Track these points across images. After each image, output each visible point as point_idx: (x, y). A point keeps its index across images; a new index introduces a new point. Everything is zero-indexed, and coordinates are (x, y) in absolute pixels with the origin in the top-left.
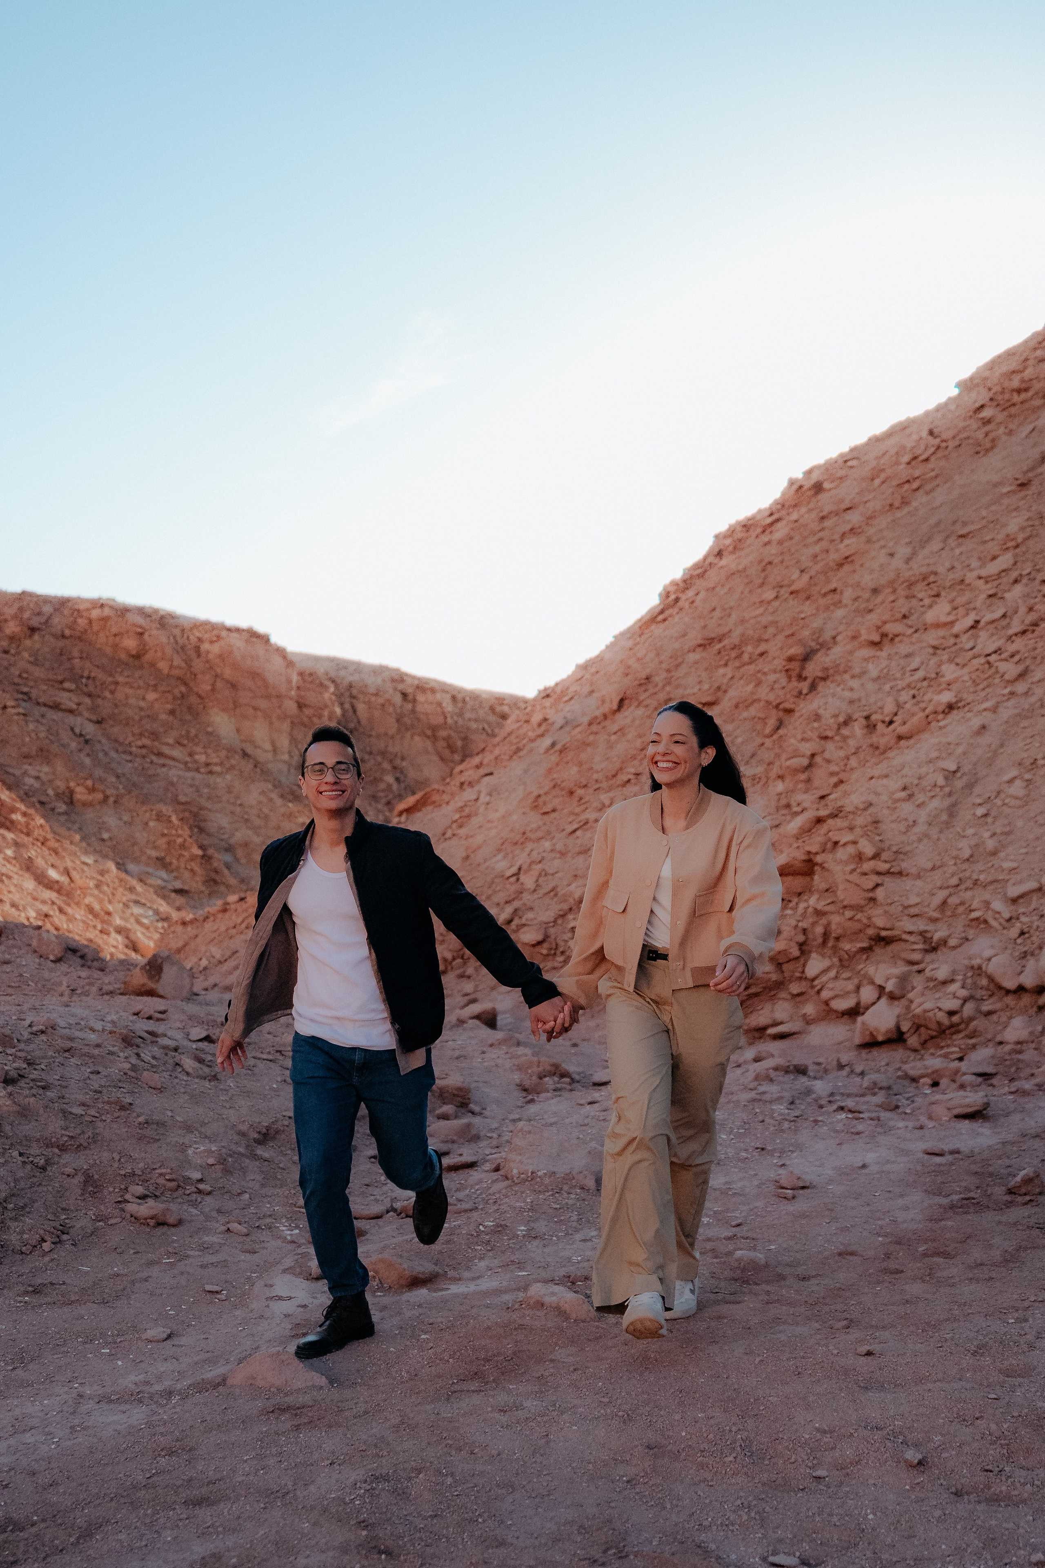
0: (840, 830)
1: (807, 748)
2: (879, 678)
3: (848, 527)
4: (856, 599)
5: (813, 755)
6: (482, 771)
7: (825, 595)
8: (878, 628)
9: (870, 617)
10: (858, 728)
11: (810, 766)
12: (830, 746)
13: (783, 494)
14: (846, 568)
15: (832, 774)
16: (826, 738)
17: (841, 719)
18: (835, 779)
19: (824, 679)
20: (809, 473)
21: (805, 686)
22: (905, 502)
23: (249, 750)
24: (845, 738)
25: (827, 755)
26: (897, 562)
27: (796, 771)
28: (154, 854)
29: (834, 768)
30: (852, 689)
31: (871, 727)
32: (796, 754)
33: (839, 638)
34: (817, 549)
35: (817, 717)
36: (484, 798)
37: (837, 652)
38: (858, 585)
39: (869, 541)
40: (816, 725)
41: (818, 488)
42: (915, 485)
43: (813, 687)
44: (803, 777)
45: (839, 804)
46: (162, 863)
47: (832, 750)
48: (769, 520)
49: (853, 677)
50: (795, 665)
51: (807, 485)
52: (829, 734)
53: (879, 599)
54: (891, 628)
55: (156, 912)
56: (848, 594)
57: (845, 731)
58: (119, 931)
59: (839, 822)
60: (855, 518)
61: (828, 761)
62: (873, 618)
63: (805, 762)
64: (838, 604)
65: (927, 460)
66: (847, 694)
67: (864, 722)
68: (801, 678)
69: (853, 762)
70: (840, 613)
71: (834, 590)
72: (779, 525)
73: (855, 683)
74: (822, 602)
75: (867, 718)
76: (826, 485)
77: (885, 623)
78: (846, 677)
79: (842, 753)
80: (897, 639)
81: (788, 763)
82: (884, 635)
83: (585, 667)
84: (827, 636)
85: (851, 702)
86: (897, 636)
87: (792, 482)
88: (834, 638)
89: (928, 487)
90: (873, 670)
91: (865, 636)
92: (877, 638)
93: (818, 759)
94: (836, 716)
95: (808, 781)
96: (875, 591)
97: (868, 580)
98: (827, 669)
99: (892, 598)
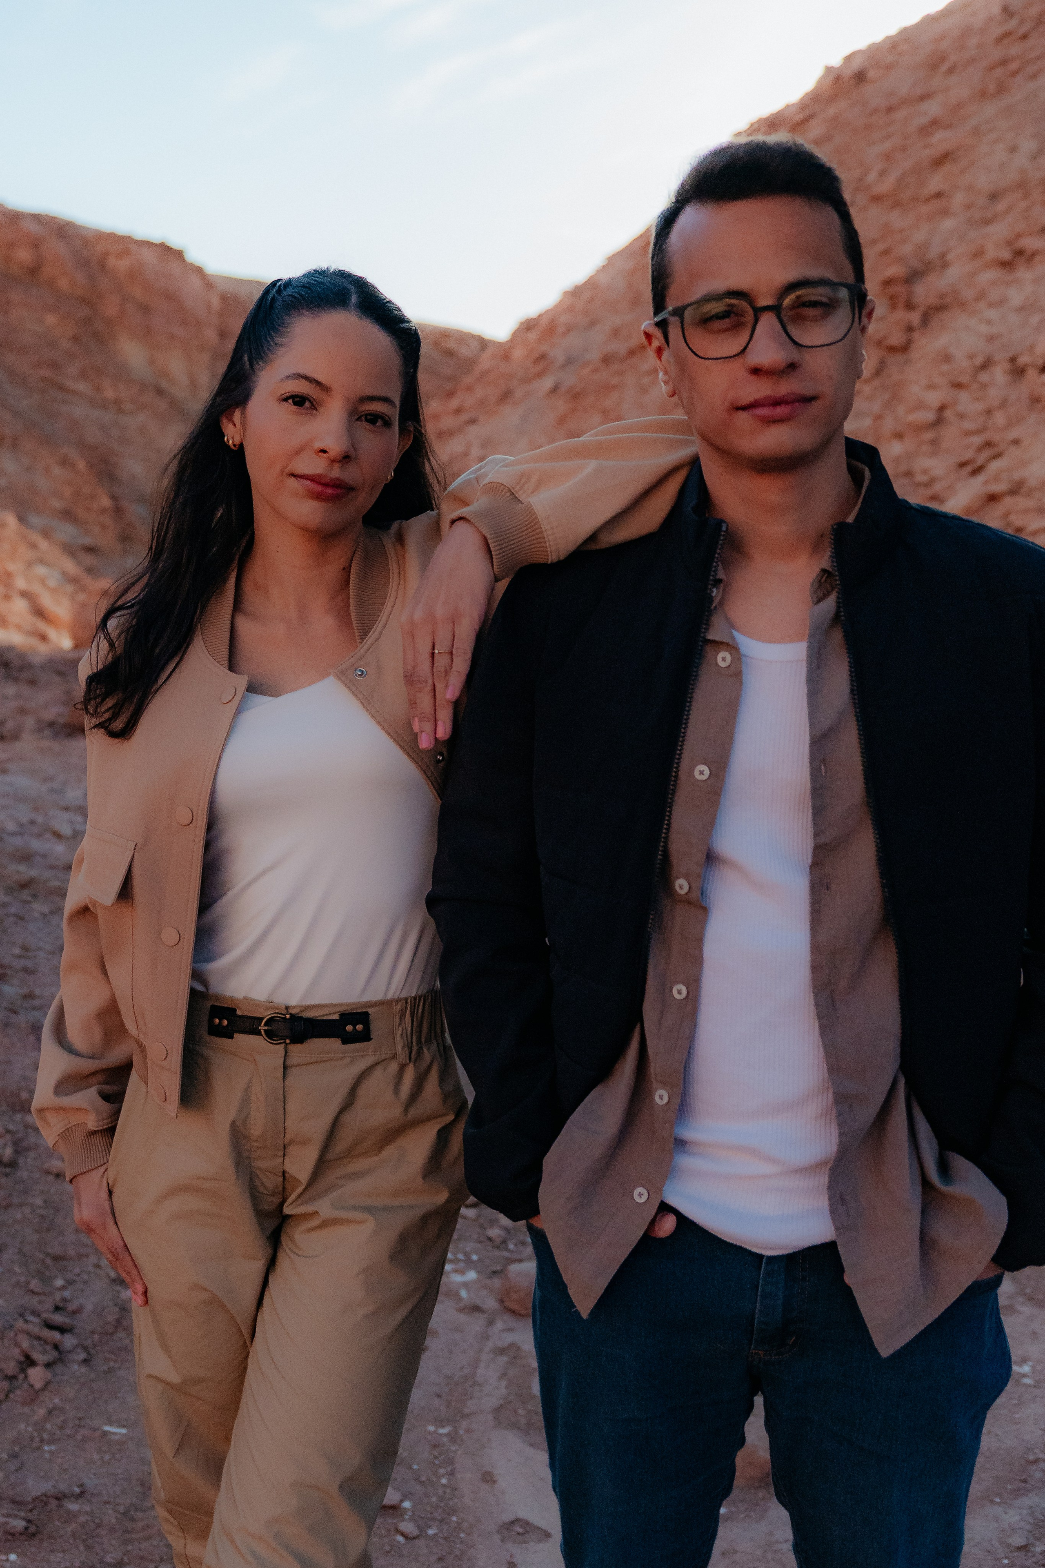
0: (1026, 511)
1: (934, 398)
2: (1020, 309)
3: (925, 120)
4: (968, 207)
5: (942, 409)
6: (464, 417)
7: (928, 200)
8: (1009, 243)
9: (992, 229)
10: (999, 375)
11: (939, 421)
12: (964, 397)
13: (820, 83)
14: (947, 168)
15: (969, 433)
16: (958, 386)
17: (979, 361)
18: (977, 440)
19: (941, 308)
20: (848, 59)
21: (915, 317)
22: (1001, 89)
23: (164, 384)
24: (984, 386)
25: (960, 408)
26: (1021, 160)
27: (919, 428)
28: (57, 504)
29: (969, 425)
30: (989, 322)
31: (1018, 372)
32: (920, 405)
33: (950, 257)
34: (888, 145)
35: (947, 358)
36: (475, 452)
37: (954, 274)
38: (970, 188)
39: (976, 132)
40: (945, 368)
41: (860, 77)
42: (1013, 66)
43: (926, 320)
44: (929, 435)
45: (1017, 475)
46: (67, 515)
47: (966, 402)
48: (801, 116)
49: (991, 305)
50: (900, 289)
51: (849, 72)
52: (964, 379)
53: (1001, 206)
54: (1030, 243)
55: (64, 574)
56: (959, 199)
57: (984, 377)
58: (24, 594)
59: (1021, 502)
60: (933, 108)
61: (961, 416)
62: (1000, 230)
63: (929, 416)
64: (945, 212)
65: (1024, 37)
66: (984, 329)
67: (1007, 366)
68: (910, 306)
69: (1000, 418)
70: (948, 224)
71: (939, 195)
72: (814, 122)
73: (992, 314)
74: (925, 209)
75: (1013, 360)
76: (872, 74)
77: (1018, 236)
78: (982, 305)
79: (980, 406)
80: (1037, 259)
81: (911, 418)
82: (1019, 253)
83: (576, 292)
84: (933, 253)
85: (991, 339)
86: (1034, 254)
87: (829, 70)
88: (942, 256)
89: (1030, 69)
90: (1016, 297)
91: (992, 253)
92: (1006, 255)
93: (948, 414)
94: (971, 357)
95: (934, 442)
96: (994, 197)
97: (984, 181)
98: (942, 296)
99: (1023, 204)
